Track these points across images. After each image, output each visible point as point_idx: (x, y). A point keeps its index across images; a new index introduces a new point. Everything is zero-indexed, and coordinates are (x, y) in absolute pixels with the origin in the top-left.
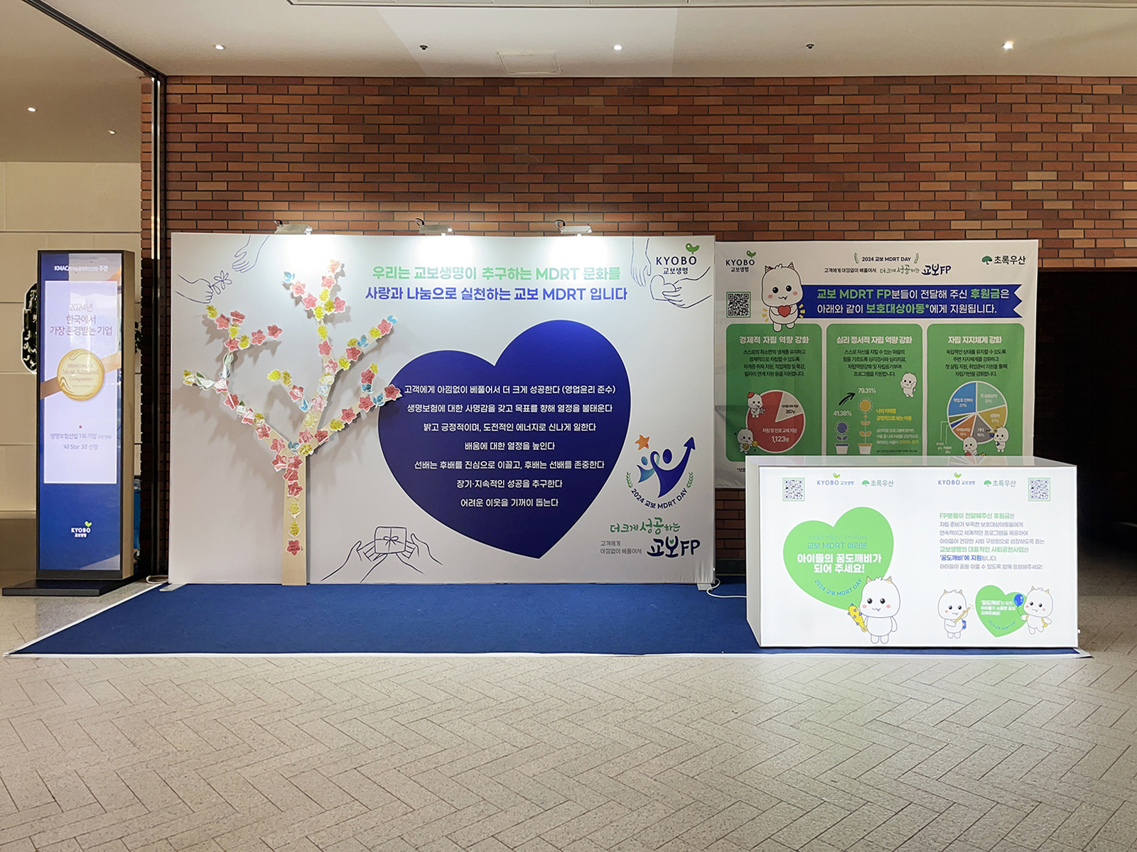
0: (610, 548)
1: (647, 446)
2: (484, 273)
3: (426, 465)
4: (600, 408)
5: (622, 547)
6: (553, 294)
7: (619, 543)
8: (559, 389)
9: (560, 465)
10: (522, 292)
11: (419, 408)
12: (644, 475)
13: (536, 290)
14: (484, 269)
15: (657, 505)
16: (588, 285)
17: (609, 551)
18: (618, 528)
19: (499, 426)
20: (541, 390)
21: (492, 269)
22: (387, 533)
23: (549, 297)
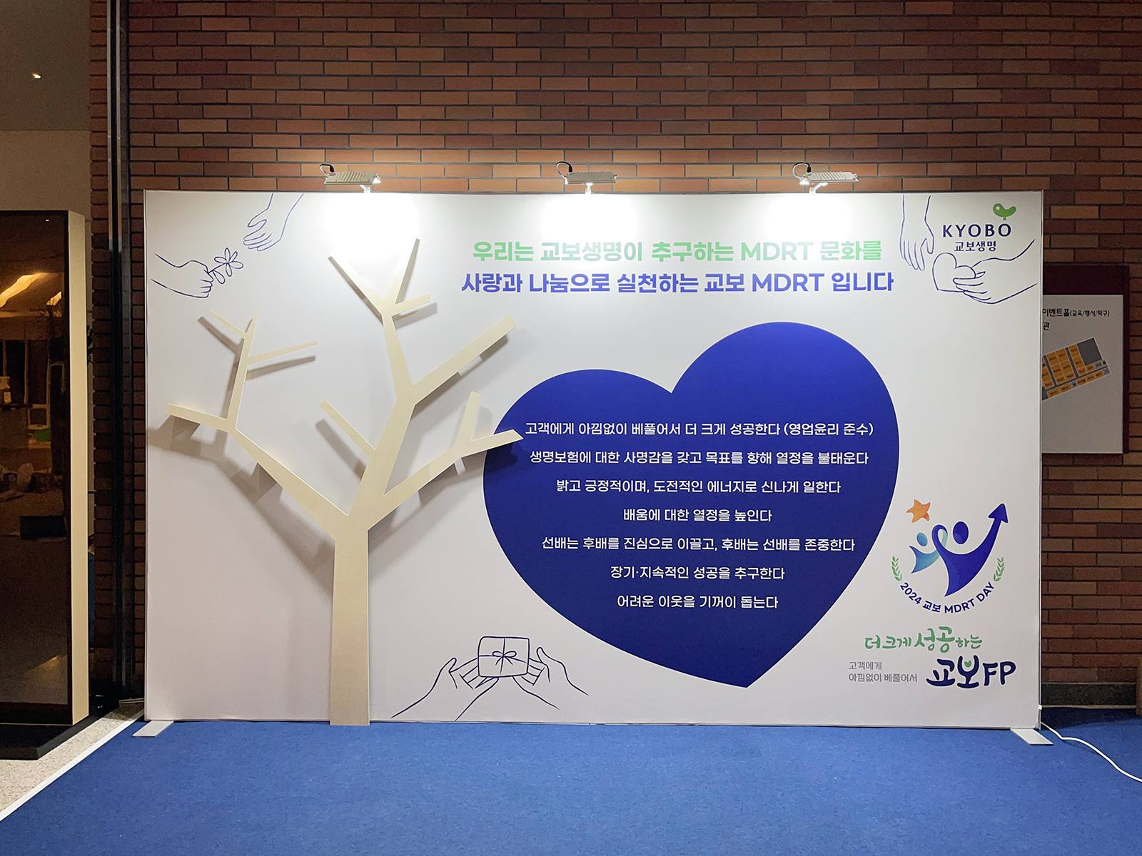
0: (865, 673)
1: (926, 516)
2: (654, 251)
3: (561, 543)
4: (849, 458)
5: (884, 672)
6: (769, 283)
7: (879, 665)
8: (778, 429)
9: (782, 545)
10: (717, 279)
11: (549, 456)
12: (922, 561)
13: (741, 277)
14: (655, 245)
15: (942, 609)
16: (829, 269)
17: (862, 678)
18: (878, 643)
19: (680, 484)
20: (749, 430)
21: (669, 245)
22: (497, 645)
23: (762, 286)
